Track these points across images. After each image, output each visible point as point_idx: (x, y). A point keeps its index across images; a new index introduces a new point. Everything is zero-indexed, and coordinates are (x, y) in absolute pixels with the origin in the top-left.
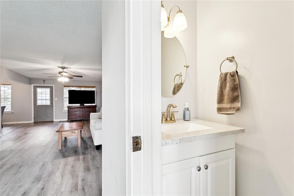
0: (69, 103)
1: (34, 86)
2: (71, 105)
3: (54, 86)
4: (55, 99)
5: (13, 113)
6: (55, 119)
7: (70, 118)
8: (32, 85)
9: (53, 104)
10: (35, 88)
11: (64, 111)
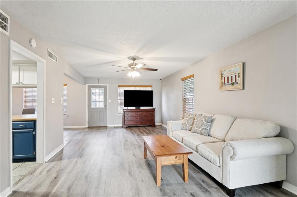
0: (125, 106)
1: (88, 86)
2: (126, 108)
3: (108, 85)
4: (109, 101)
5: (68, 116)
6: (109, 124)
7: (125, 124)
8: (87, 85)
9: (107, 106)
10: (90, 87)
11: (118, 115)
